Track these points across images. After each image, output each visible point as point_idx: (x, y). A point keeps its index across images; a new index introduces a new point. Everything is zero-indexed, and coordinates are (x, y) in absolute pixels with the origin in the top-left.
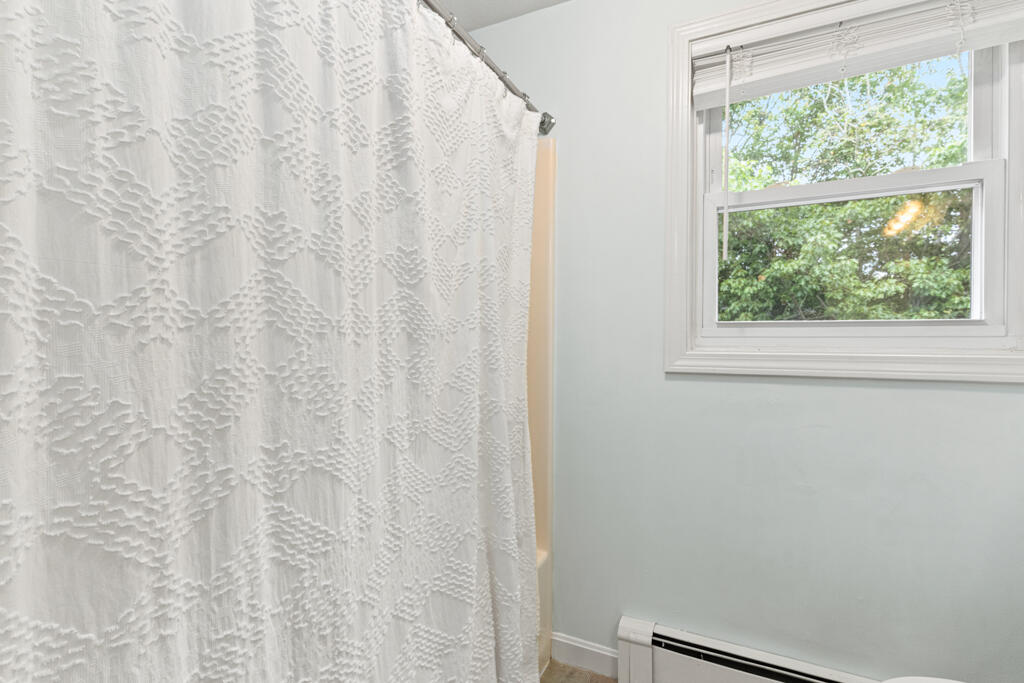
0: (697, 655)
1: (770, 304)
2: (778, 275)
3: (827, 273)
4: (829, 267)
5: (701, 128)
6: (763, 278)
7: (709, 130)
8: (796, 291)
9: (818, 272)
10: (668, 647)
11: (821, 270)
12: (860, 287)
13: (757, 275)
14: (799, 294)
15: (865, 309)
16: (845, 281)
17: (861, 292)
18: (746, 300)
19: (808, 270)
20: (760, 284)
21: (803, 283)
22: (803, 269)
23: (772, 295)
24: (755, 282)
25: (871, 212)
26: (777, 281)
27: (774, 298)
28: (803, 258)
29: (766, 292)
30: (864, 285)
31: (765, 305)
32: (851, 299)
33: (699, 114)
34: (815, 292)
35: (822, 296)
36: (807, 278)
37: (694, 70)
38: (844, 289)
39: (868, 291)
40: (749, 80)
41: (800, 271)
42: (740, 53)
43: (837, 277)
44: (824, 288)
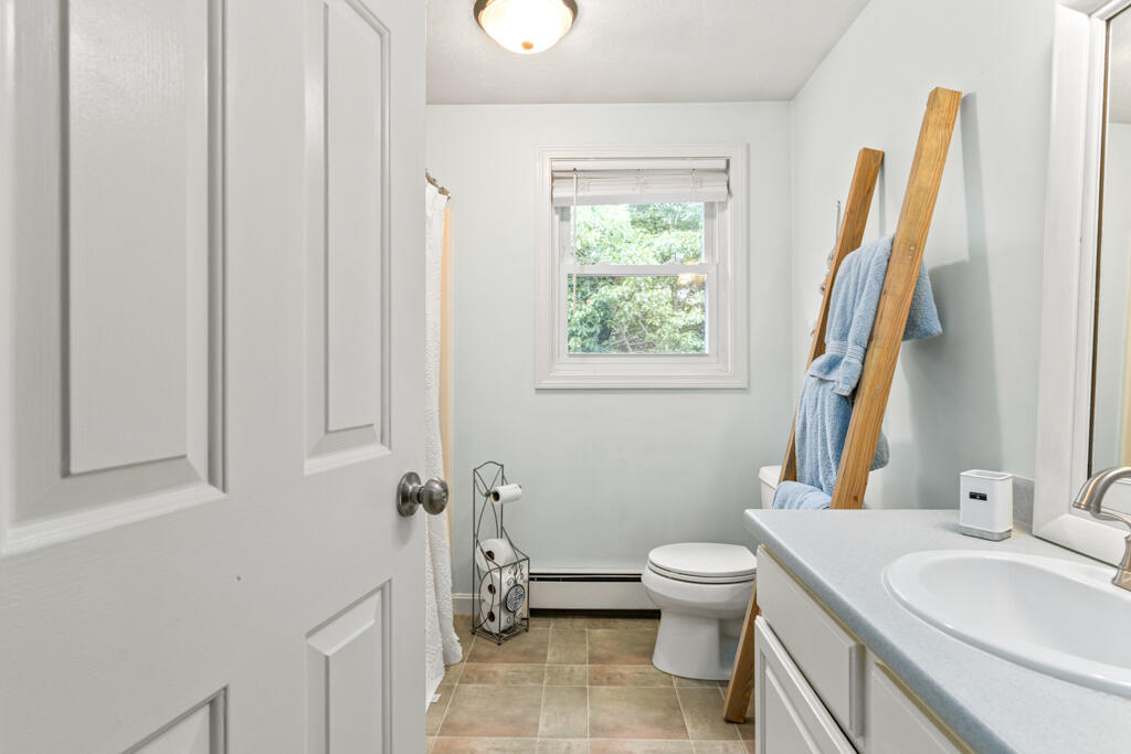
0: (558, 580)
1: (597, 328)
2: (605, 301)
3: (646, 300)
4: (649, 295)
5: (557, 218)
6: (591, 302)
7: (562, 219)
8: (621, 317)
9: (638, 300)
10: (539, 580)
11: (641, 297)
12: (672, 316)
13: (587, 299)
14: (623, 320)
15: (678, 336)
16: (661, 309)
17: (673, 320)
18: (575, 324)
19: (631, 296)
20: (588, 308)
21: (626, 309)
22: (626, 296)
23: (599, 320)
24: (584, 307)
25: (682, 244)
26: (605, 307)
27: (602, 322)
28: (627, 284)
29: (594, 317)
30: (676, 313)
31: (592, 330)
32: (666, 326)
33: (556, 208)
34: (637, 318)
35: (643, 322)
36: (630, 304)
37: (553, 179)
38: (661, 316)
39: (681, 319)
40: (588, 194)
41: (623, 297)
42: (582, 174)
43: (655, 305)
44: (645, 315)
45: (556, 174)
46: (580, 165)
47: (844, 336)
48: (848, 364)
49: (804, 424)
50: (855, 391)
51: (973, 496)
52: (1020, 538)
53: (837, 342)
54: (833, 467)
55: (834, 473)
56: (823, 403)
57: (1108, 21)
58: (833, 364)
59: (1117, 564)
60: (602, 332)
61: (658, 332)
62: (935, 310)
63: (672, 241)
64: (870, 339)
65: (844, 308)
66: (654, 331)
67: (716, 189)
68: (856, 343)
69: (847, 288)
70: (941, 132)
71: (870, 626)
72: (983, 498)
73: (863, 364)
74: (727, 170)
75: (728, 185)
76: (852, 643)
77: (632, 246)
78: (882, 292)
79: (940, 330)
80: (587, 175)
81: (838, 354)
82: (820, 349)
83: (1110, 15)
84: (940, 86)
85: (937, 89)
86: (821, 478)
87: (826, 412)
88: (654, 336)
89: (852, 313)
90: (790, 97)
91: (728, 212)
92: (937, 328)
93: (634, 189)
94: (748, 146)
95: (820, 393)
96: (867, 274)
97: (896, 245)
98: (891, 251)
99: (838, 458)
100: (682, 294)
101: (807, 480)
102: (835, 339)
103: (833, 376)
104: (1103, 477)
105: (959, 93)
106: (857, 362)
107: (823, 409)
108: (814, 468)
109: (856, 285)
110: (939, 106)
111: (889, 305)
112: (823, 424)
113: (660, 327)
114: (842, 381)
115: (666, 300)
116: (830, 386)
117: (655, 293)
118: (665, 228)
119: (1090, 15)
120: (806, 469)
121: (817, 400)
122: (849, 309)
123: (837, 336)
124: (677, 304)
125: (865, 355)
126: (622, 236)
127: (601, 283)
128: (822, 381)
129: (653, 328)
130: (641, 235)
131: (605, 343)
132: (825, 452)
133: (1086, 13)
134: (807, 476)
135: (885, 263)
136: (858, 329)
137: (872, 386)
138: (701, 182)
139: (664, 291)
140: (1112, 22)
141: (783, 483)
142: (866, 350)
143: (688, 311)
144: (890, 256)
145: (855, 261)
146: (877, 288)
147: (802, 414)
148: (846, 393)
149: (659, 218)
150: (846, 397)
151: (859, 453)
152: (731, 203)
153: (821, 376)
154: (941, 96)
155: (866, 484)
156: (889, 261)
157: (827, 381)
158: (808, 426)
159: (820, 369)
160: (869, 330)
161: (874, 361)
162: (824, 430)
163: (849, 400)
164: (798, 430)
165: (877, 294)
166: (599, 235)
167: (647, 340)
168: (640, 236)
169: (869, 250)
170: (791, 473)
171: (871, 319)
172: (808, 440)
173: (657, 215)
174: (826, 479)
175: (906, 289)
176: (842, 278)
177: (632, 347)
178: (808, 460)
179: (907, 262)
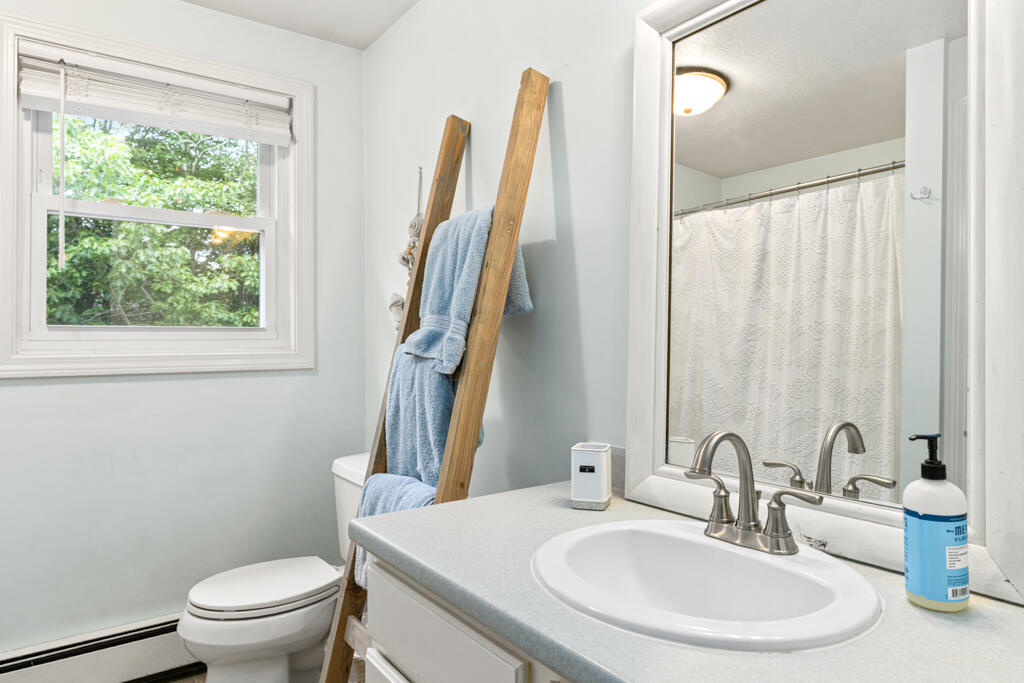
1: (75, 293)
2: (89, 256)
3: (154, 260)
4: (157, 254)
5: (27, 125)
6: (65, 257)
7: (37, 128)
8: (114, 279)
9: (142, 258)
11: (146, 255)
15: (198, 306)
16: (175, 273)
17: (193, 287)
19: (130, 253)
21: (124, 270)
23: (80, 282)
27: (84, 284)
28: (123, 239)
29: (71, 277)
30: (195, 279)
31: (68, 295)
32: (182, 293)
33: (26, 110)
34: (139, 281)
35: (148, 288)
36: (129, 263)
37: (20, 67)
38: (174, 281)
39: (201, 286)
40: (84, 100)
41: (119, 254)
42: (76, 71)
43: (165, 266)
44: (151, 278)
45: (26, 61)
46: (71, 57)
47: (443, 309)
48: (451, 339)
49: (397, 407)
50: (459, 369)
51: (583, 469)
52: (618, 505)
53: (435, 316)
54: (435, 453)
55: (436, 460)
56: (421, 384)
57: (674, 43)
58: (432, 339)
59: (708, 518)
60: (84, 297)
61: (169, 300)
62: (527, 286)
63: (190, 190)
64: (473, 313)
65: (441, 279)
66: (164, 300)
67: (274, 130)
68: (459, 317)
69: (444, 259)
70: (534, 113)
71: (552, 643)
72: (591, 470)
73: (466, 339)
74: (289, 110)
75: (291, 128)
76: (518, 664)
77: (130, 190)
78: (484, 265)
79: (531, 306)
80: (82, 73)
81: (438, 329)
82: (412, 323)
83: (676, 39)
84: (533, 67)
85: (530, 69)
86: (419, 467)
87: (426, 393)
88: (165, 306)
89: (452, 286)
90: (362, 46)
91: (291, 160)
92: (529, 304)
93: (161, 108)
94: (315, 88)
95: (417, 372)
96: (468, 244)
97: (496, 217)
98: (492, 223)
99: (442, 443)
100: (201, 257)
101: (400, 470)
102: (433, 313)
103: (434, 353)
104: (709, 444)
105: (548, 79)
106: (460, 338)
107: (422, 391)
108: (410, 455)
109: (455, 255)
110: (532, 86)
111: (491, 279)
112: (422, 406)
113: (170, 295)
114: (444, 357)
115: (182, 262)
116: (431, 364)
117: (166, 252)
118: (178, 173)
119: (661, 34)
120: (401, 458)
121: (413, 379)
122: (447, 280)
123: (434, 308)
124: (197, 269)
125: (468, 330)
126: (118, 175)
127: (83, 233)
128: (418, 358)
129: (162, 296)
130: (145, 177)
131: (87, 312)
132: (425, 438)
133: (658, 30)
134: (401, 466)
135: (486, 235)
136: (460, 303)
137: (476, 363)
138: (257, 118)
139: (179, 251)
140: (677, 45)
141: (372, 477)
142: (469, 325)
143: (210, 278)
144: (491, 228)
145: (451, 230)
146: (478, 260)
147: (394, 396)
148: (449, 372)
149: (171, 161)
150: (447, 376)
151: (465, 436)
152: (293, 150)
153: (418, 353)
154: (533, 77)
155: (472, 468)
156: (489, 233)
157: (426, 359)
158: (402, 409)
159: (418, 345)
160: (472, 304)
161: (478, 337)
162: (423, 414)
163: (452, 380)
164: (389, 415)
165: (479, 266)
166: (80, 169)
167: (153, 310)
168: (143, 179)
169: (468, 220)
170: (380, 464)
171: (474, 293)
172: (401, 426)
173: (168, 157)
174: (426, 467)
175: (506, 263)
176: (437, 249)
177: (129, 318)
178: (401, 448)
179: (508, 236)
